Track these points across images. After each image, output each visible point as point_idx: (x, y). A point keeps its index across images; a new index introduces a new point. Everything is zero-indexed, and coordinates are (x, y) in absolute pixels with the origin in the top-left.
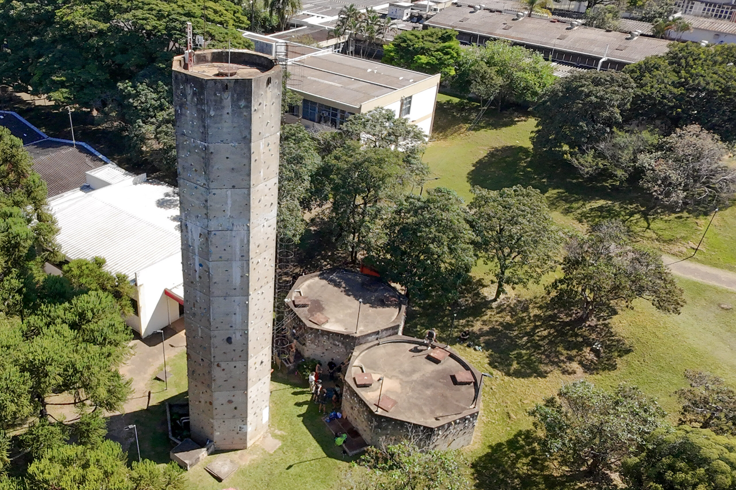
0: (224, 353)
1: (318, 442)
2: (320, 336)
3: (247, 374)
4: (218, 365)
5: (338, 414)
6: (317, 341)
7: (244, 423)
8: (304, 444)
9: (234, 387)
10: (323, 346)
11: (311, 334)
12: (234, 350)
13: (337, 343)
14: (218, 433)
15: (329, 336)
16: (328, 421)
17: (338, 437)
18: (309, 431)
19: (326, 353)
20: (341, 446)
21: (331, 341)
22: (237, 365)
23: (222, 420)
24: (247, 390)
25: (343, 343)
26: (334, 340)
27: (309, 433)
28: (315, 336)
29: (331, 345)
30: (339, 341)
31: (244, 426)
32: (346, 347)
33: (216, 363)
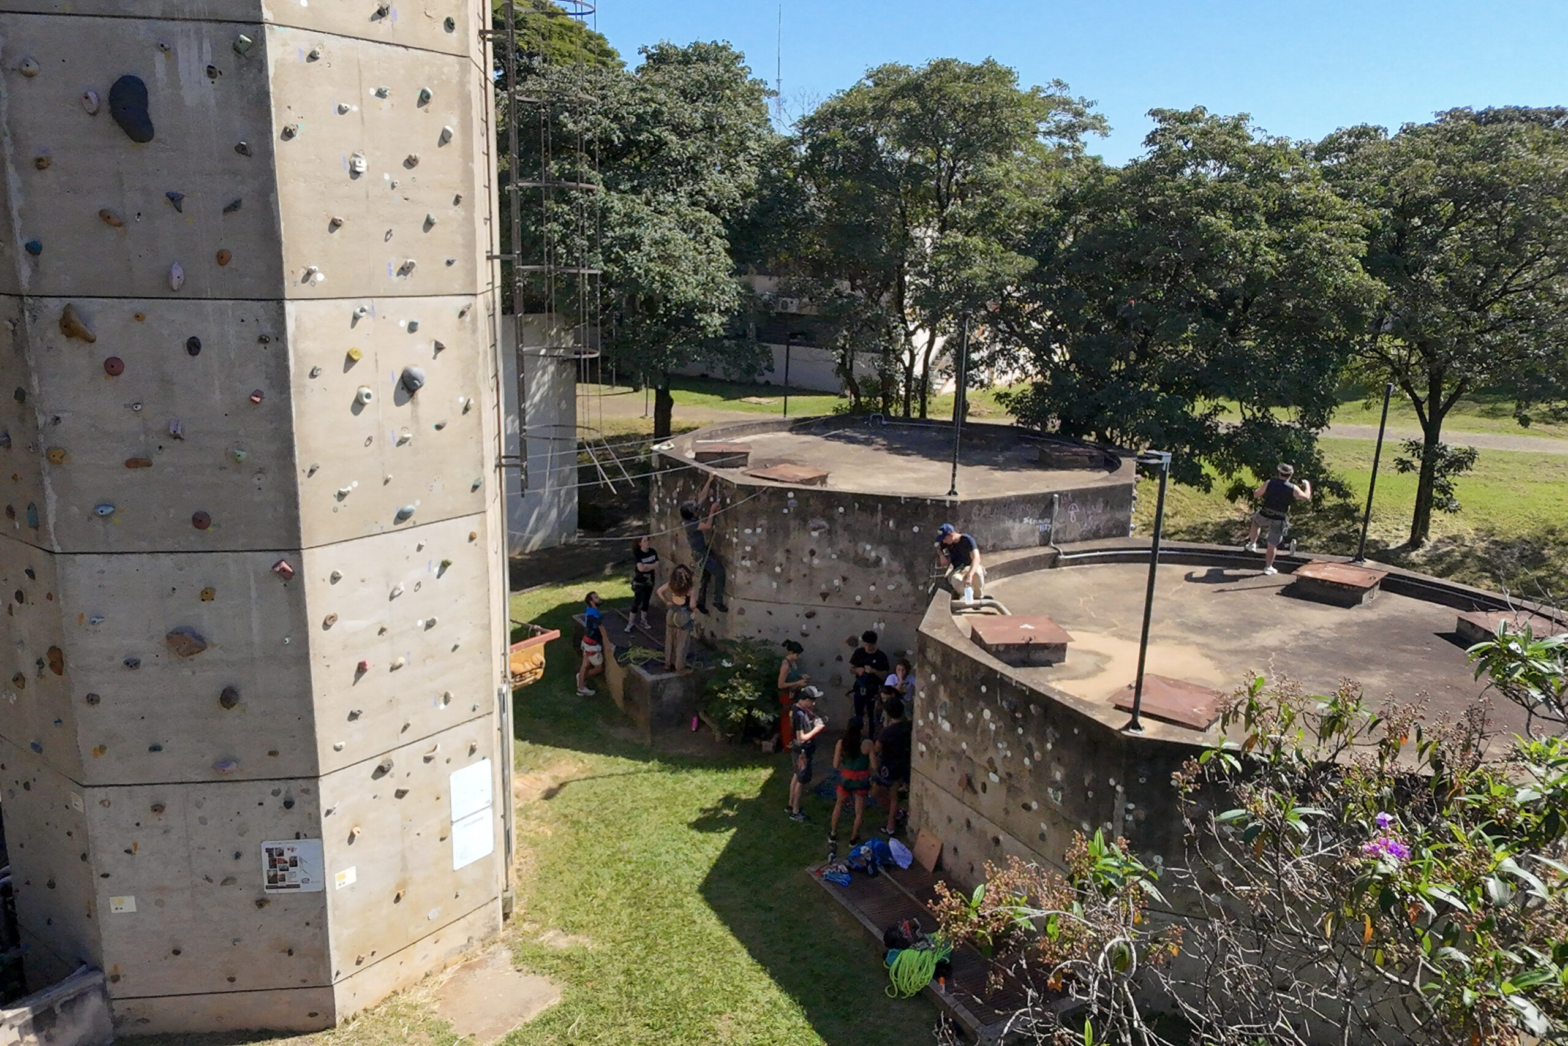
0: (105, 216)
1: (785, 981)
2: (793, 524)
3: (282, 415)
4: (70, 327)
5: (893, 844)
6: (780, 556)
7: (293, 818)
8: (699, 994)
9: (200, 521)
10: (810, 576)
11: (751, 519)
12: (175, 199)
13: (870, 551)
14: (128, 904)
15: (831, 520)
16: (843, 879)
17: (905, 945)
18: (736, 932)
19: (824, 615)
20: (924, 995)
21: (843, 543)
22: (208, 333)
23: (145, 797)
24: (295, 549)
25: (896, 546)
26: (855, 538)
27: (733, 943)
28: (771, 532)
29: (844, 567)
30: (878, 542)
31: (300, 849)
32: (910, 571)
33: (54, 307)
